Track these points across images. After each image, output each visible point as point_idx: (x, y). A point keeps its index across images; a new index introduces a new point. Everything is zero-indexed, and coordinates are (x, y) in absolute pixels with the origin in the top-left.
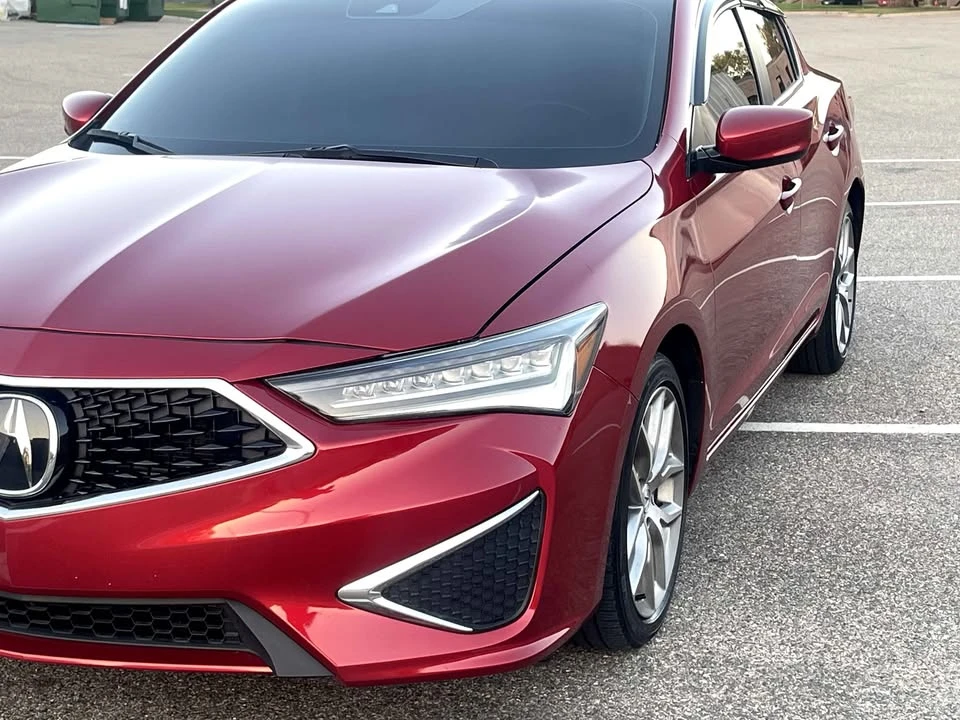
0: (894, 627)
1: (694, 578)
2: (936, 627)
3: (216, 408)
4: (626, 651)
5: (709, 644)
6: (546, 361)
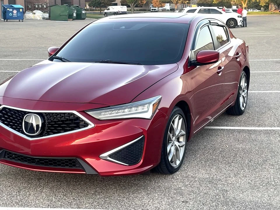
0: (233, 171)
1: (190, 160)
2: (243, 171)
3: (74, 117)
4: (169, 174)
5: (189, 173)
6: (146, 108)
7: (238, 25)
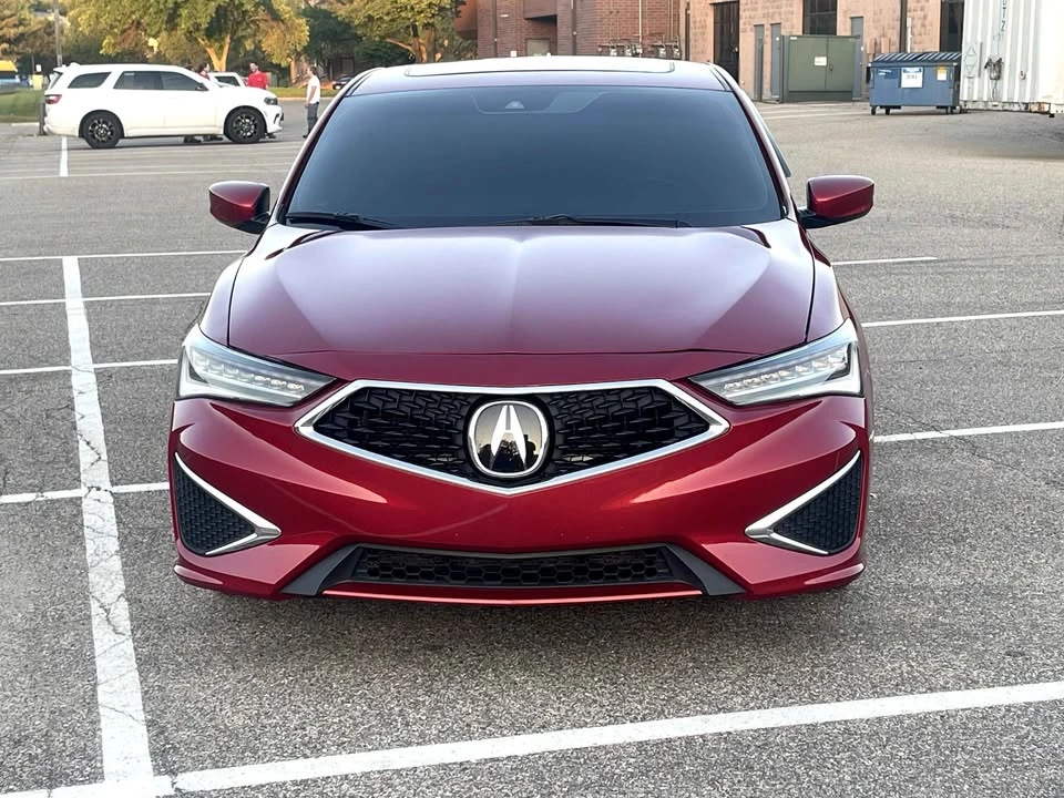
3: (655, 402)
7: (269, 131)
